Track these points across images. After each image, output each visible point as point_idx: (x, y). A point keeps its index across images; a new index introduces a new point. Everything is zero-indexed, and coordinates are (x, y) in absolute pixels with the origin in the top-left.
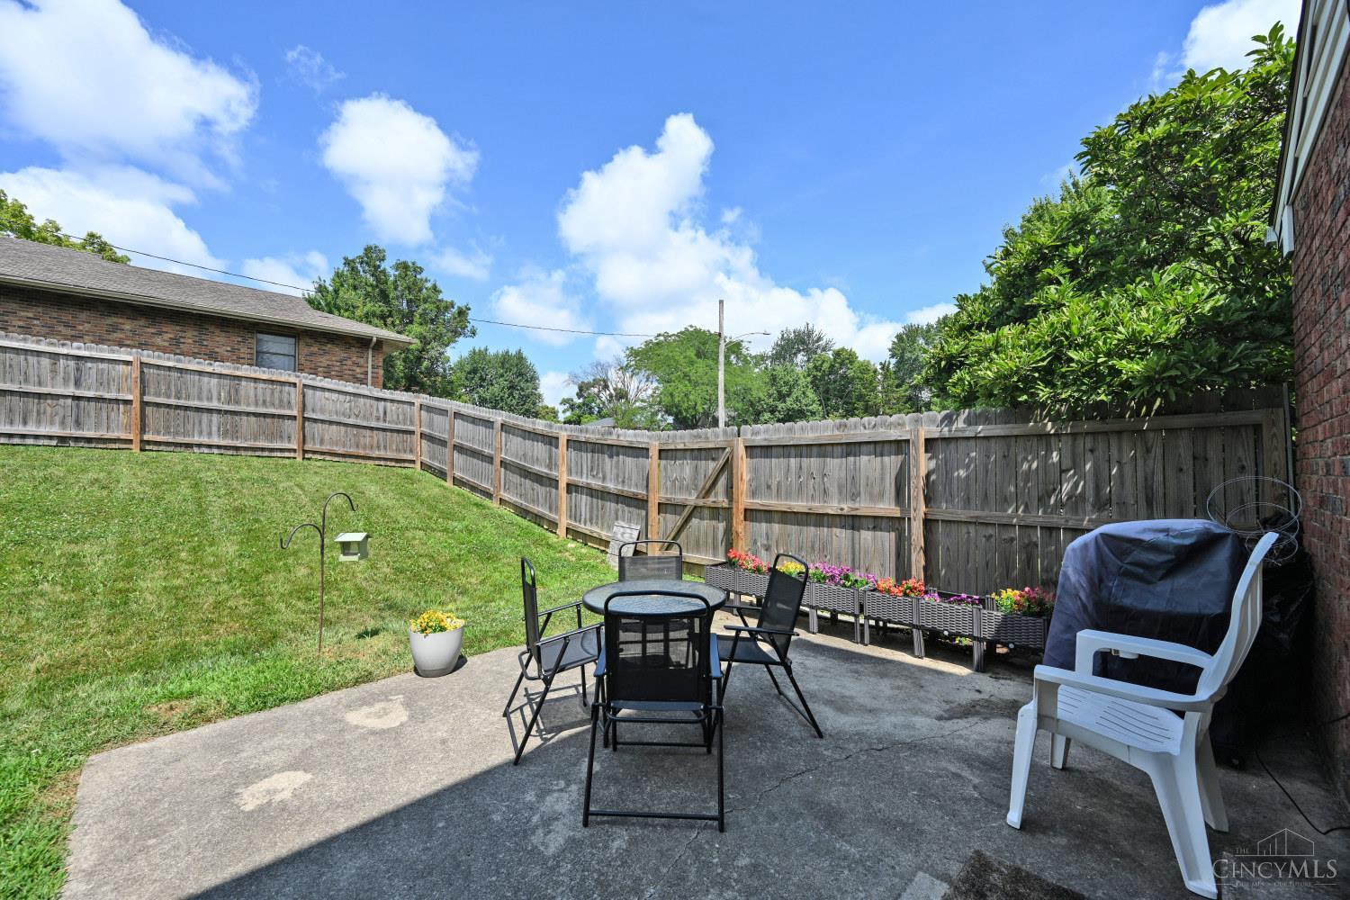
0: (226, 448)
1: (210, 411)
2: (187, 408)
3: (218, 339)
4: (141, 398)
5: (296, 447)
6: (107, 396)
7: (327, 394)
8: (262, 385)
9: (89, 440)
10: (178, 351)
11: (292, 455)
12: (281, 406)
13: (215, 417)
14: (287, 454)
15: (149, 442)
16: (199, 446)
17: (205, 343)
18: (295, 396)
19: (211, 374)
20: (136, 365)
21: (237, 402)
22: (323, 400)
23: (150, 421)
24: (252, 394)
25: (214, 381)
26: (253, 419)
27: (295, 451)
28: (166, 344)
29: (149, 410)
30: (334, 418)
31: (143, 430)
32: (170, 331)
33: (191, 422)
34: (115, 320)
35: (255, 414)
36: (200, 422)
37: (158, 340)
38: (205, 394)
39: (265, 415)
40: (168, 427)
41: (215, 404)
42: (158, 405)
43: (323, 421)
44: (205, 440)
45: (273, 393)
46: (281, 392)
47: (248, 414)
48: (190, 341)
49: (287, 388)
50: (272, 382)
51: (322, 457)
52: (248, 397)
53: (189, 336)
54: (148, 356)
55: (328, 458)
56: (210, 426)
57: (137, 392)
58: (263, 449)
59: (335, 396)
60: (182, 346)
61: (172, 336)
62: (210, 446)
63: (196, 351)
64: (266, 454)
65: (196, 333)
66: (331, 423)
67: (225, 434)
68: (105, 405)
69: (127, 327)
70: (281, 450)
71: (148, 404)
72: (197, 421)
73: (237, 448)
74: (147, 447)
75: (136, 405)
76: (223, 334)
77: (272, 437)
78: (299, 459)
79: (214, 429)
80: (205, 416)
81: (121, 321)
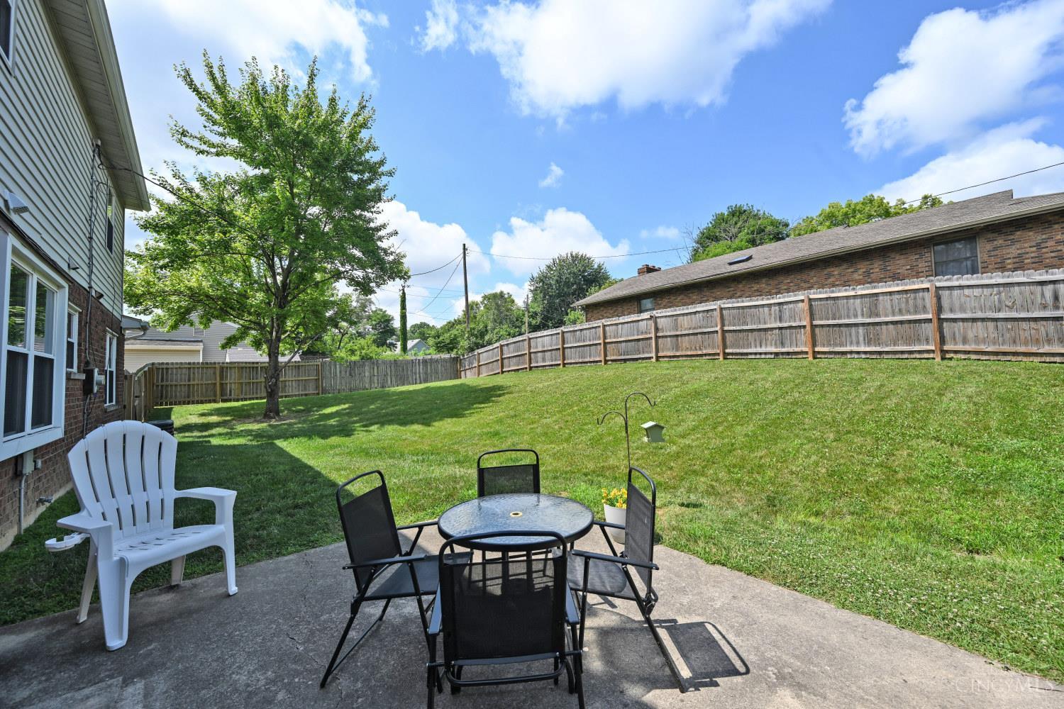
0: (871, 353)
1: (856, 325)
2: (840, 325)
3: (898, 262)
4: (811, 323)
5: (933, 348)
6: (794, 324)
7: (967, 291)
8: (896, 297)
9: (788, 353)
10: (869, 280)
11: (931, 355)
12: (916, 312)
13: (861, 330)
14: (926, 356)
15: (819, 353)
16: (851, 352)
17: (889, 268)
18: (929, 300)
19: (855, 297)
20: (806, 301)
21: (877, 315)
22: (963, 299)
23: (819, 338)
24: (888, 306)
25: (858, 301)
26: (891, 327)
27: (933, 351)
28: (861, 277)
29: (817, 330)
30: (979, 315)
31: (814, 345)
32: (863, 267)
33: (844, 334)
34: (829, 270)
35: (893, 323)
36: (850, 335)
37: (856, 276)
38: (852, 312)
39: (901, 322)
40: (830, 341)
41: (860, 320)
42: (822, 326)
43: (963, 320)
44: (855, 349)
45: (907, 301)
46: (915, 298)
47: (887, 323)
48: (877, 270)
49: (921, 294)
50: (906, 292)
51: (966, 356)
52: (885, 308)
53: (876, 266)
54: (814, 294)
55: (973, 357)
56: (858, 337)
57: (808, 319)
58: (902, 352)
59: (977, 292)
60: (872, 275)
61: (864, 270)
62: (858, 353)
63: (882, 276)
64: (906, 356)
65: (881, 263)
66: (974, 320)
67: (869, 343)
68: (794, 331)
69: (836, 273)
70: (920, 352)
71: (816, 326)
72: (848, 333)
73: (880, 353)
74: (819, 356)
75: (808, 328)
76: (902, 257)
77: (909, 341)
78: (938, 359)
79: (861, 339)
80: (853, 330)
81: (832, 269)
